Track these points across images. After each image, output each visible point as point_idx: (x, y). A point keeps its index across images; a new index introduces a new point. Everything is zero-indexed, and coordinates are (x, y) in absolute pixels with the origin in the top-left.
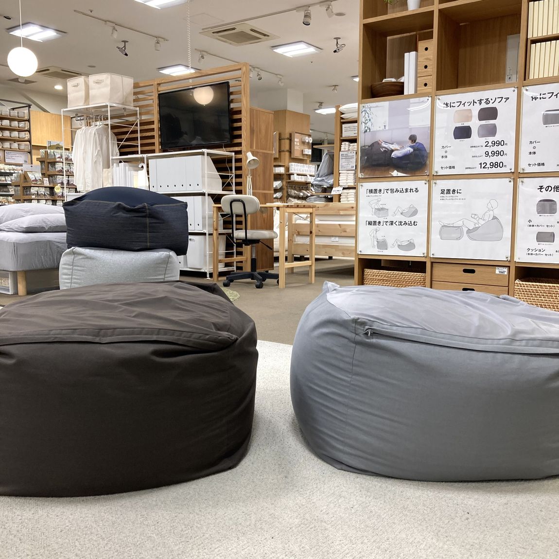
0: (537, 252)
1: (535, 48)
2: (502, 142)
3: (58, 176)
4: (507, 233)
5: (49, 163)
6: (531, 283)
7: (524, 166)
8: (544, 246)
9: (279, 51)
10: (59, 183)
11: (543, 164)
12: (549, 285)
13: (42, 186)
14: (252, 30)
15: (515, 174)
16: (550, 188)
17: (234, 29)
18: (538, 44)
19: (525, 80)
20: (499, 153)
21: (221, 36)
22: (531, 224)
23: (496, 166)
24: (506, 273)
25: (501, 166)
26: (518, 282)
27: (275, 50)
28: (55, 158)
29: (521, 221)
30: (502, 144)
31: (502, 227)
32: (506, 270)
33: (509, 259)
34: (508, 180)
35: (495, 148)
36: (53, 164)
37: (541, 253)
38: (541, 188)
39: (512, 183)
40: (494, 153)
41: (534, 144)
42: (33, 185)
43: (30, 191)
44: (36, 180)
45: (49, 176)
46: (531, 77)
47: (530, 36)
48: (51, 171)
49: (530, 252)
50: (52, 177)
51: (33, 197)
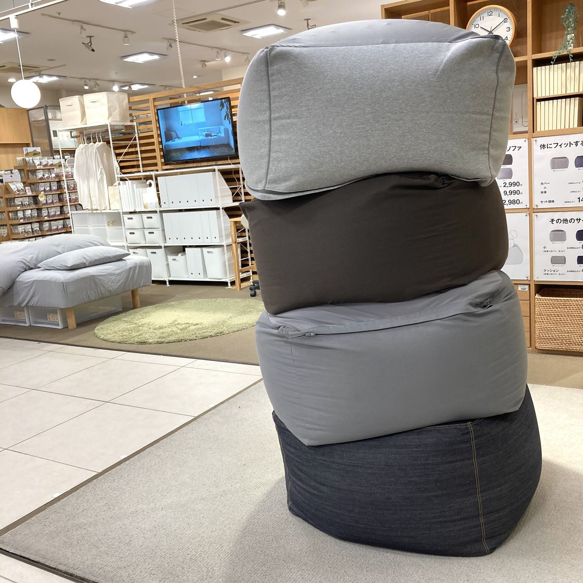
0: (552, 272)
1: (540, 106)
2: (518, 183)
3: (40, 184)
4: (527, 257)
5: (28, 171)
6: (548, 298)
7: (537, 202)
8: (558, 267)
9: (249, 34)
10: (42, 191)
11: (553, 201)
12: (564, 298)
13: (25, 195)
14: (223, 19)
15: (530, 210)
16: (560, 221)
17: (205, 19)
18: (543, 103)
19: (533, 132)
20: (516, 192)
21: (192, 26)
22: (546, 250)
23: (514, 203)
24: (527, 290)
25: (518, 203)
26: (538, 297)
27: (244, 34)
28: (35, 166)
29: (537, 248)
30: (518, 185)
31: (522, 253)
32: (527, 287)
33: (529, 279)
34: (524, 214)
35: (513, 188)
36: (34, 171)
37: (555, 273)
38: (552, 220)
39: (528, 217)
40: (511, 193)
41: (545, 185)
42: (16, 196)
43: (14, 202)
44: (18, 191)
45: (30, 185)
46: (538, 130)
47: (535, 96)
48: (32, 178)
49: (546, 272)
50: (34, 185)
51: (19, 208)
